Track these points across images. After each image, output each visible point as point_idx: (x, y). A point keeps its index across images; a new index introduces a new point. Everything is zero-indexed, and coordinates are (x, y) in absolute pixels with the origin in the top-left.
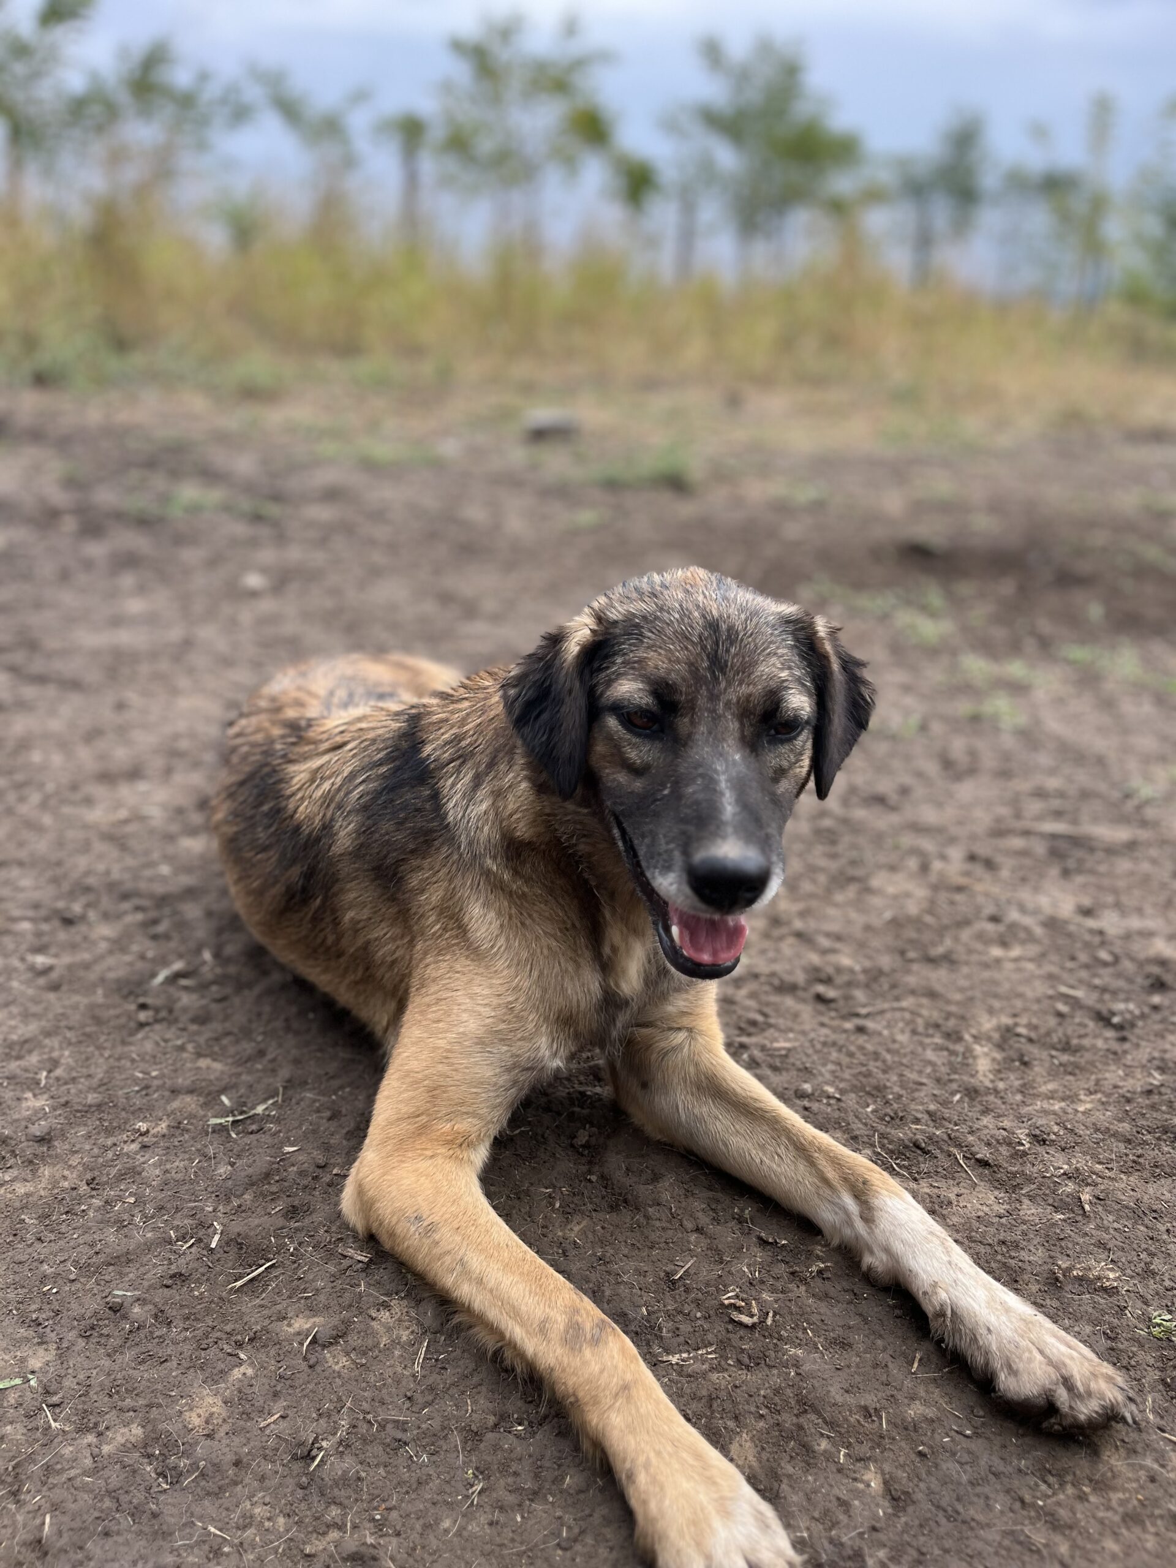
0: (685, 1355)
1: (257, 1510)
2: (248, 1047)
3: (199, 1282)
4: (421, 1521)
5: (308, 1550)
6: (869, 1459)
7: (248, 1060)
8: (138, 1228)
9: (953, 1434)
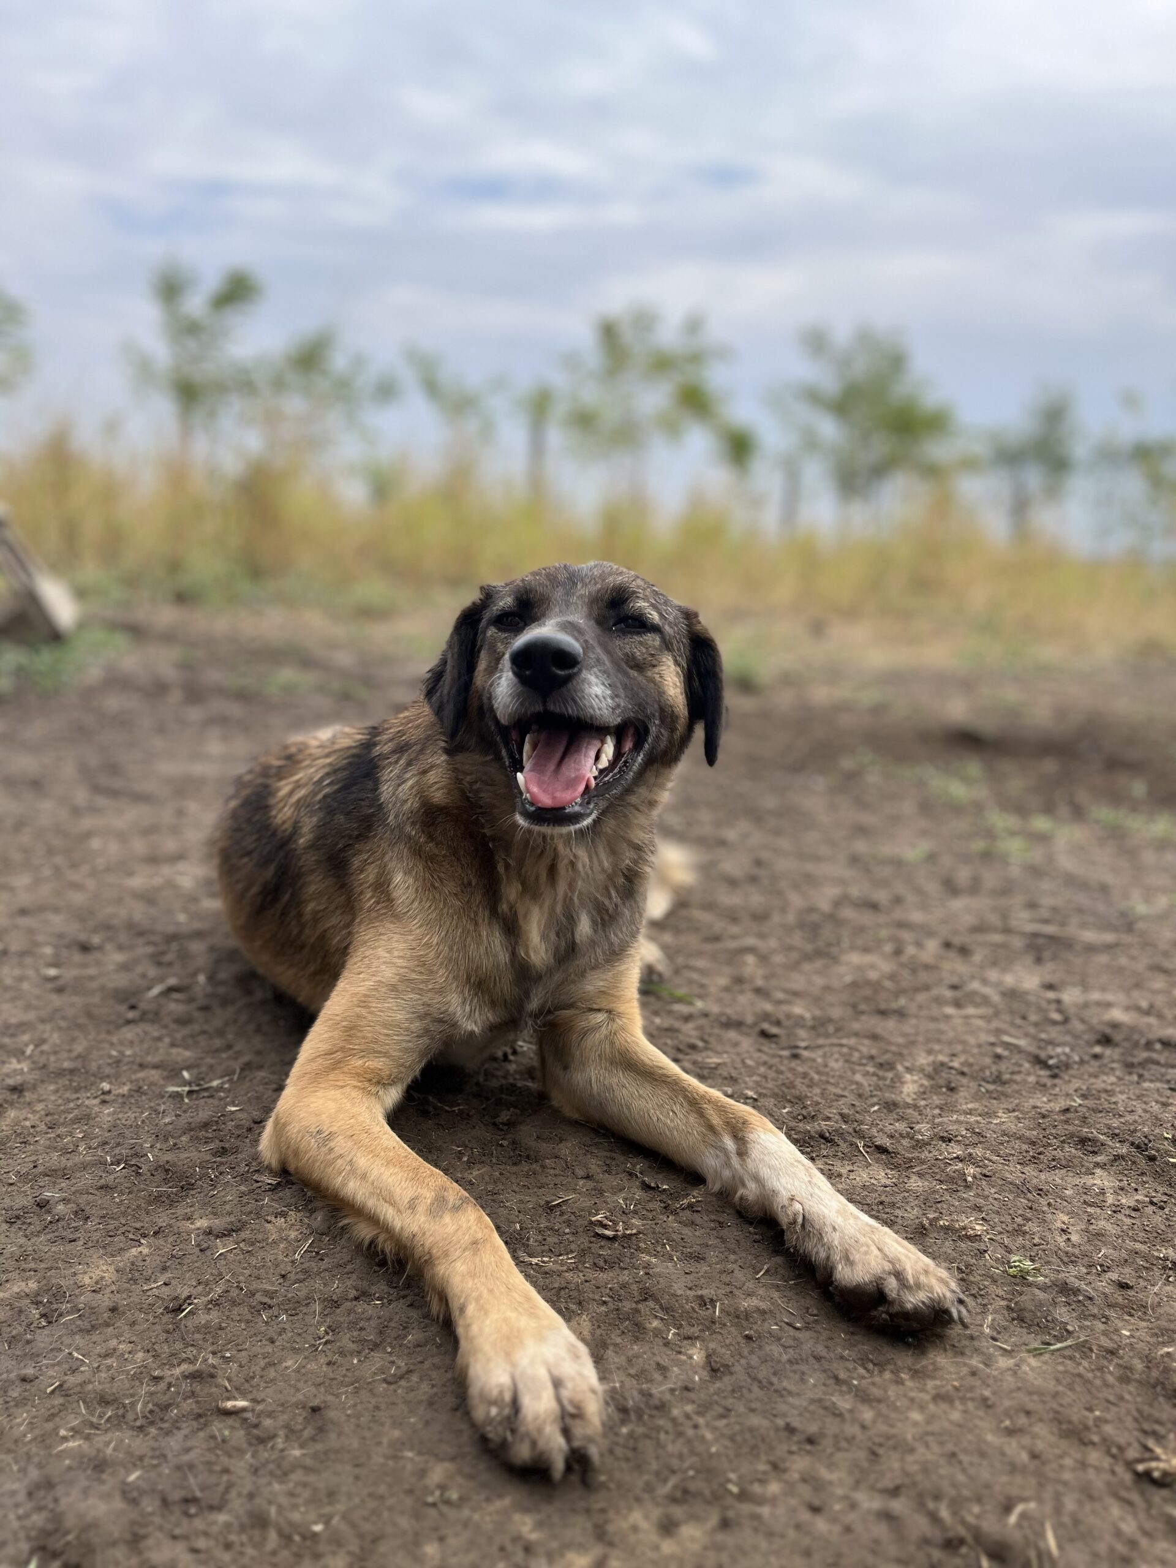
0: (545, 1259)
1: (121, 1346)
2: (218, 1043)
3: (121, 1193)
4: (267, 1360)
5: (156, 1373)
6: (697, 1338)
7: (217, 1051)
8: (80, 1154)
9: (783, 1325)
